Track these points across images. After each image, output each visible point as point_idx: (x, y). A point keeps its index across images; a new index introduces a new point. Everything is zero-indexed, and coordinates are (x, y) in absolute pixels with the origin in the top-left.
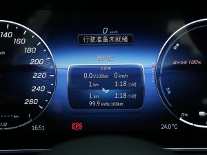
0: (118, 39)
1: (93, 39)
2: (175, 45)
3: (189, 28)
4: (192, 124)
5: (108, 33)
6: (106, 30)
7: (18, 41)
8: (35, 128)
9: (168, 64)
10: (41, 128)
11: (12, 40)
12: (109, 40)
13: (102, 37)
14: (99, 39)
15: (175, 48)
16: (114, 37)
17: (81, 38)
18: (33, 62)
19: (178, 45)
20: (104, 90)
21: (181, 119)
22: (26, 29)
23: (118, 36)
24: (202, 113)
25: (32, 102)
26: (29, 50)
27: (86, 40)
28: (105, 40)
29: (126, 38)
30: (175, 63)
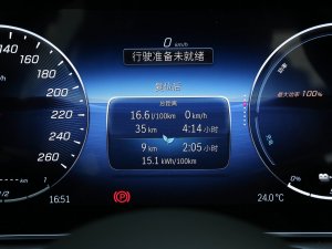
0: (188, 56)
1: (147, 56)
2: (280, 66)
3: (303, 37)
4: (307, 194)
5: (173, 46)
6: (168, 41)
7: (27, 59)
8: (55, 200)
9: (270, 97)
10: (64, 199)
11: (17, 57)
12: (173, 58)
13: (163, 53)
14: (158, 56)
15: (280, 71)
16: (183, 52)
17: (129, 55)
18: (52, 93)
19: (284, 66)
20: (165, 138)
21: (289, 186)
22: (40, 40)
23: (189, 51)
24: (323, 176)
25: (49, 157)
26: (45, 74)
27: (137, 57)
28: (168, 57)
29: (201, 54)
30: (280, 95)
